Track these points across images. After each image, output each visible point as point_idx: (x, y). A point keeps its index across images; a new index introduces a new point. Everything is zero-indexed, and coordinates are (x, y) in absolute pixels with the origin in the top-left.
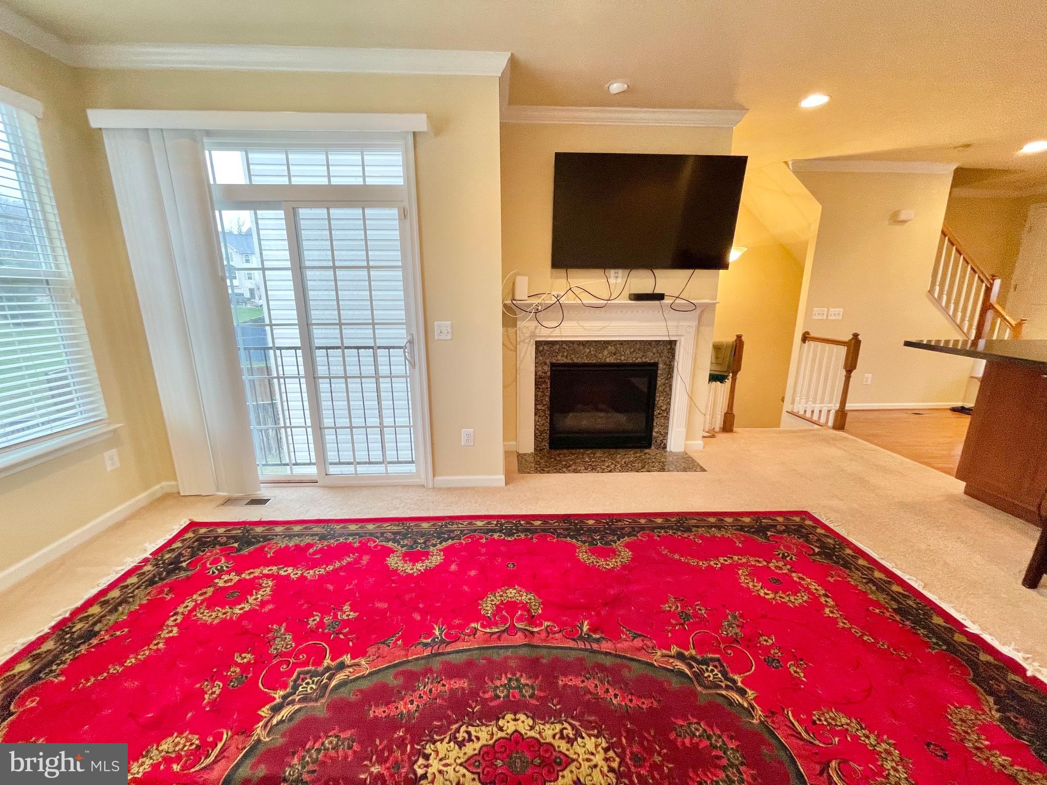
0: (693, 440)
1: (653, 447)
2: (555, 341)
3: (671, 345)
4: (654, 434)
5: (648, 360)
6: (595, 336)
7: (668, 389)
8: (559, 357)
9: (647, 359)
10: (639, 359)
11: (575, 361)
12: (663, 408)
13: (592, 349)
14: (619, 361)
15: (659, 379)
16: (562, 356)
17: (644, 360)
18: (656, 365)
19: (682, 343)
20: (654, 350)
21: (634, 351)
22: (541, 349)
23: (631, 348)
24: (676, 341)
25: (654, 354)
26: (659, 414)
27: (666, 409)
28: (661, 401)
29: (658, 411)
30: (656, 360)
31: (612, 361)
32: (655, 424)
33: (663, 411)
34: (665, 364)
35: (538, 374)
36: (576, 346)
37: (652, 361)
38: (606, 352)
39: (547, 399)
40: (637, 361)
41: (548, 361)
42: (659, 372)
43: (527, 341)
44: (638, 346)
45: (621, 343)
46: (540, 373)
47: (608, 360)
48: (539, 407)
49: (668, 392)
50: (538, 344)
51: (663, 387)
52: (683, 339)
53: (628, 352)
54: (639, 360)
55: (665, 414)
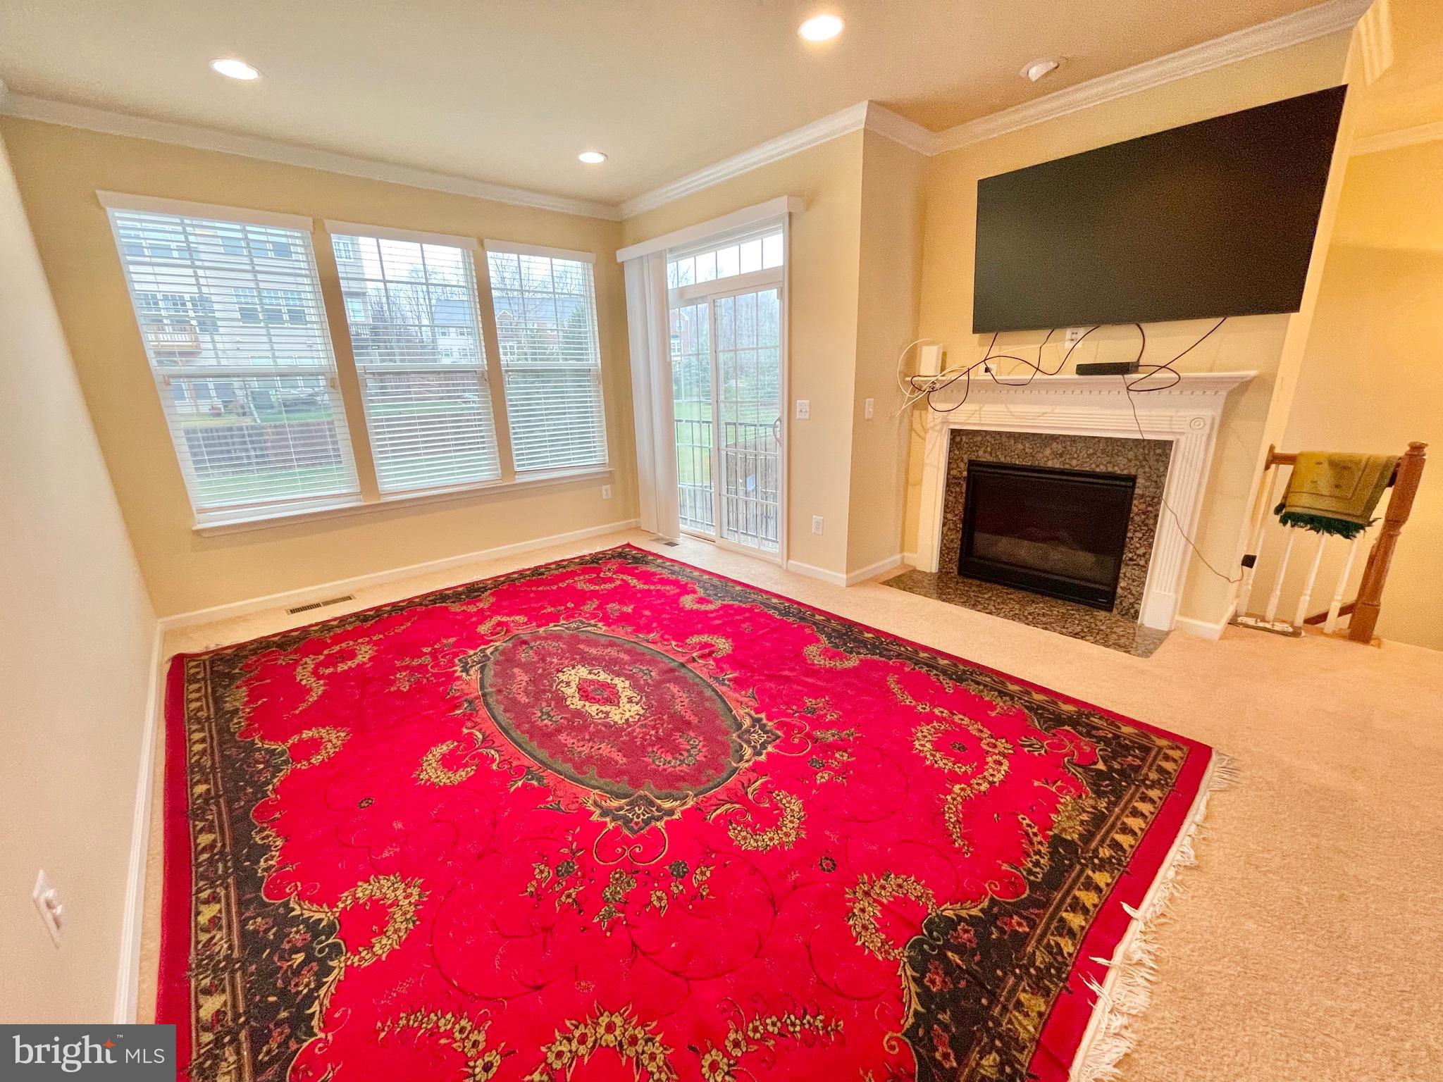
0: (1192, 617)
1: (1115, 611)
2: (977, 431)
3: (1160, 451)
4: (1119, 591)
5: (1117, 470)
6: (1028, 427)
7: (1151, 521)
8: (981, 453)
9: (1116, 468)
10: (1102, 467)
11: (1002, 460)
12: (1140, 552)
13: (1027, 445)
14: (1067, 466)
15: (1135, 502)
16: (985, 452)
17: (1110, 469)
18: (1132, 479)
19: (1182, 445)
20: (1131, 455)
21: (1094, 454)
22: (958, 439)
23: (1088, 448)
24: (1171, 442)
25: (1130, 460)
26: (1131, 559)
27: (1144, 554)
28: (1136, 539)
29: (1130, 555)
30: (1133, 472)
31: (1057, 466)
32: (1122, 575)
33: (1139, 555)
34: (1149, 479)
35: (952, 472)
36: (1004, 439)
37: (1125, 472)
38: (1048, 451)
39: (961, 508)
40: (1098, 470)
41: (966, 457)
42: (1138, 491)
43: (938, 428)
44: (1102, 446)
45: (1074, 439)
46: (954, 472)
47: (1050, 464)
48: (950, 516)
49: (1151, 527)
50: (955, 433)
51: (1143, 517)
52: (1183, 439)
53: (1084, 454)
54: (1102, 469)
55: (1142, 563)
